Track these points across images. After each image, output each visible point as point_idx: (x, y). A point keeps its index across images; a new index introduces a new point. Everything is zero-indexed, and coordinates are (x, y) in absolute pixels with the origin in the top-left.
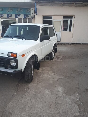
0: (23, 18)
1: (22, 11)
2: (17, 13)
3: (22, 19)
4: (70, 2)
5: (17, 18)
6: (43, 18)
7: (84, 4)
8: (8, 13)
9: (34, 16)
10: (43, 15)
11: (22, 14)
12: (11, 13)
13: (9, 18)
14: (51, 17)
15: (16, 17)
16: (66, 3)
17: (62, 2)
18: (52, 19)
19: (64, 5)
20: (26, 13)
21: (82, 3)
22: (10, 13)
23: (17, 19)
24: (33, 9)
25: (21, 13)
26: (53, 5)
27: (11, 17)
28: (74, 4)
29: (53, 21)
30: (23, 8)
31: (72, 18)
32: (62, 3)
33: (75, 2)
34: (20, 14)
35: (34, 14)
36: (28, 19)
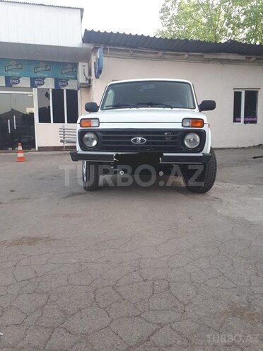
0: (54, 88)
1: (49, 70)
2: (34, 75)
3: (51, 90)
4: (177, 51)
5: (36, 87)
7: (207, 56)
8: (10, 74)
9: (88, 82)
11: (48, 77)
12: (17, 74)
13: (11, 86)
15: (33, 85)
16: (167, 52)
17: (159, 50)
19: (161, 58)
20: (60, 76)
21: (203, 56)
22: (14, 73)
23: (35, 90)
24: (86, 64)
25: (45, 75)
26: (136, 58)
27: (18, 85)
28: (186, 56)
30: (53, 63)
32: (157, 53)
33: (188, 51)
34: (44, 78)
35: (88, 78)
36: (67, 90)
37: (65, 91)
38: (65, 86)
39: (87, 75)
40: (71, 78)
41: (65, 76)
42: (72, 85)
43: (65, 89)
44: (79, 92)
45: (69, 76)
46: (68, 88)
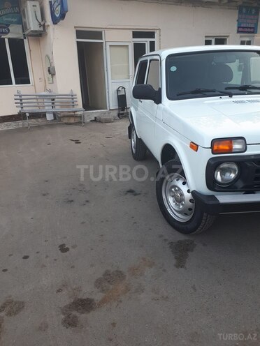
6: (77, 38)
9: (41, 29)
10: (75, 27)
14: (98, 35)
18: (102, 39)
24: (37, 3)
29: (108, 48)
31: (154, 38)
35: (42, 23)
36: (9, 39)
37: (6, 40)
38: (6, 33)
39: (40, 19)
40: (12, 23)
41: (5, 19)
42: (15, 32)
43: (6, 38)
44: (26, 41)
45: (10, 19)
46: (10, 36)
